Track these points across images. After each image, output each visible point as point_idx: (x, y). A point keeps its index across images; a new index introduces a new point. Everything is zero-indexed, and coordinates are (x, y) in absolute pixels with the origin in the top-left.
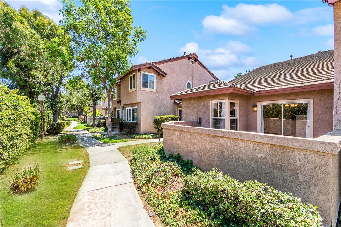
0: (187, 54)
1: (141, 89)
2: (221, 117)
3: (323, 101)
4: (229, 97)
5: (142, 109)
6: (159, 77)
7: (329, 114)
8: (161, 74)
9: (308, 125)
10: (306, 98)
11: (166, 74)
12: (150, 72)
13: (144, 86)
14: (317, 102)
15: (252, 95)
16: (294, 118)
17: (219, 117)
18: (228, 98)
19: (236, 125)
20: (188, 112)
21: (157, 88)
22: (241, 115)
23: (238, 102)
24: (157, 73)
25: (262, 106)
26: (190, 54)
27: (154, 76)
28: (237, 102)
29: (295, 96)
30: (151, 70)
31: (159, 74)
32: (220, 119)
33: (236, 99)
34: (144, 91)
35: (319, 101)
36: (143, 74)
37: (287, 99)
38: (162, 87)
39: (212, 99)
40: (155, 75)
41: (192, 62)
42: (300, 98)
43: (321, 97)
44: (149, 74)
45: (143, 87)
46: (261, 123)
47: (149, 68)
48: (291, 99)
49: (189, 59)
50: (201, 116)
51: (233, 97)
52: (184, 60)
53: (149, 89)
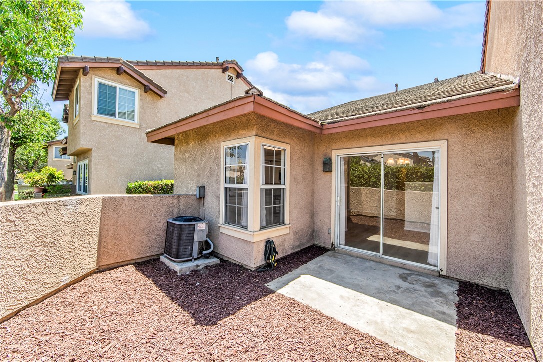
0: (221, 61)
1: (93, 118)
2: (242, 183)
3: (470, 147)
4: (260, 133)
5: (96, 164)
6: (148, 97)
7: (483, 177)
8: (152, 90)
9: (435, 205)
10: (433, 139)
11: (166, 92)
12: (121, 83)
13: (101, 111)
14: (456, 148)
15: (318, 131)
16: (401, 187)
17: (237, 183)
18: (255, 133)
19: (282, 205)
20: (185, 171)
21: (141, 119)
22: (294, 179)
23: (288, 147)
24: (144, 87)
25: (342, 159)
26: (224, 61)
27: (134, 92)
28: (285, 148)
29: (408, 134)
30: (123, 77)
31: (147, 89)
32: (241, 189)
33: (283, 140)
34: (103, 124)
35: (460, 146)
36: (100, 84)
37: (392, 142)
38: (156, 119)
39: (225, 138)
40: (137, 91)
41: (231, 78)
42: (419, 140)
43: (464, 136)
44: (119, 86)
45: (99, 113)
46: (339, 198)
47: (119, 71)
48: (399, 142)
49: (225, 70)
50: (204, 182)
51: (272, 133)
52: (213, 70)
53: (119, 121)
